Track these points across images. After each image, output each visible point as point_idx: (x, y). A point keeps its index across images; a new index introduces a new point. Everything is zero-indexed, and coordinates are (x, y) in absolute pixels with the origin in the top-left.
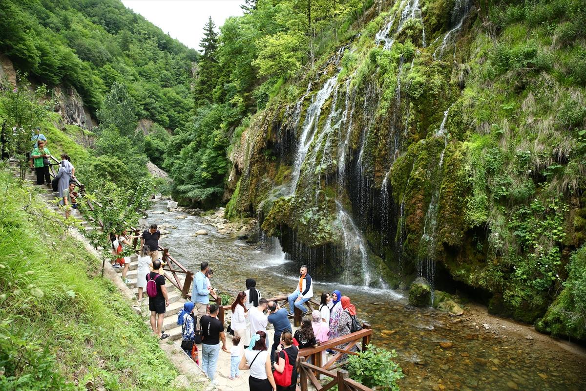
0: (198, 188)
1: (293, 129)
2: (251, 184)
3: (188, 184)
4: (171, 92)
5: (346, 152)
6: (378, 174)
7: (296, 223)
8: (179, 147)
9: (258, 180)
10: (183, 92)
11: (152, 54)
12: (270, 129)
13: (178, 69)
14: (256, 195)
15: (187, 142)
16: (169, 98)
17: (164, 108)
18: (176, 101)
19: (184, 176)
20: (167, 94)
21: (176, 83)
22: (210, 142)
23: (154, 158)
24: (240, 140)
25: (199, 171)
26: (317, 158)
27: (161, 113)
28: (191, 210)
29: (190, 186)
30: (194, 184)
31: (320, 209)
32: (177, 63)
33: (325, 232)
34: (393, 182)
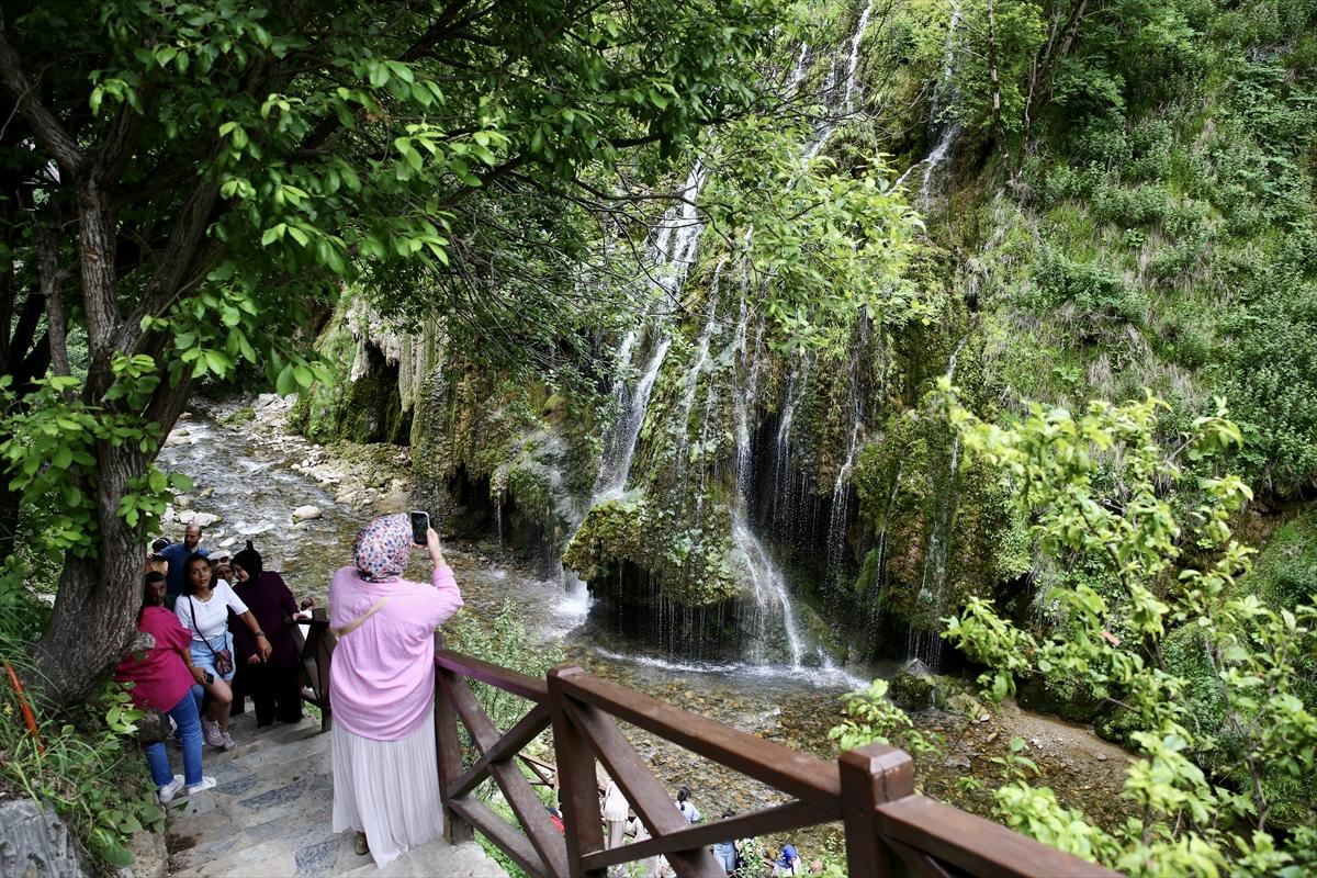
2: (457, 419)
5: (749, 414)
6: (825, 469)
7: (659, 560)
9: (475, 412)
14: (473, 446)
31: (706, 530)
33: (721, 579)
34: (862, 493)
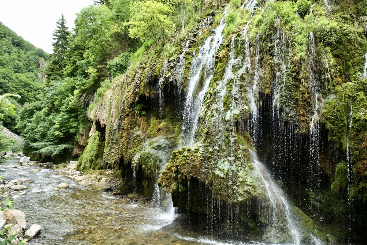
0: (51, 145)
1: (176, 81)
2: (122, 137)
3: (41, 141)
4: (23, 77)
6: (302, 118)
7: (210, 175)
8: (31, 113)
9: (129, 134)
10: (32, 77)
11: (7, 49)
12: (142, 84)
13: (29, 61)
14: (127, 148)
15: (39, 109)
16: (20, 80)
17: (16, 88)
18: (26, 83)
19: (37, 136)
20: (18, 77)
21: (27, 71)
22: (63, 107)
23: (6, 123)
24: (103, 99)
25: (52, 131)
26: (225, 104)
27: (13, 91)
28: (42, 164)
29: (43, 143)
30: (47, 142)
31: (237, 158)
32: (28, 58)
33: (247, 185)
34: (329, 125)
